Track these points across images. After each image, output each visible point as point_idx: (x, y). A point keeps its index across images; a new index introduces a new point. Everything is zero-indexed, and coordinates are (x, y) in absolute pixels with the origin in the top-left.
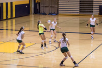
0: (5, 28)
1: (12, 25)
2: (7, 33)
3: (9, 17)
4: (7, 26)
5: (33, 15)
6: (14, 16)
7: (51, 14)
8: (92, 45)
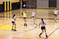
0: (6, 16)
1: (10, 15)
2: (7, 19)
3: (8, 10)
4: (7, 15)
5: (22, 9)
6: (11, 9)
7: (32, 8)
8: (55, 26)
